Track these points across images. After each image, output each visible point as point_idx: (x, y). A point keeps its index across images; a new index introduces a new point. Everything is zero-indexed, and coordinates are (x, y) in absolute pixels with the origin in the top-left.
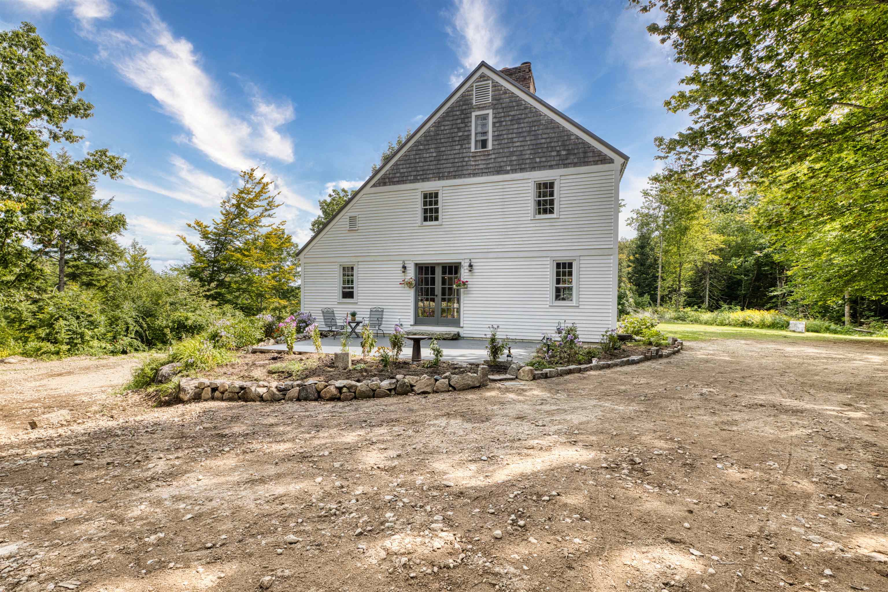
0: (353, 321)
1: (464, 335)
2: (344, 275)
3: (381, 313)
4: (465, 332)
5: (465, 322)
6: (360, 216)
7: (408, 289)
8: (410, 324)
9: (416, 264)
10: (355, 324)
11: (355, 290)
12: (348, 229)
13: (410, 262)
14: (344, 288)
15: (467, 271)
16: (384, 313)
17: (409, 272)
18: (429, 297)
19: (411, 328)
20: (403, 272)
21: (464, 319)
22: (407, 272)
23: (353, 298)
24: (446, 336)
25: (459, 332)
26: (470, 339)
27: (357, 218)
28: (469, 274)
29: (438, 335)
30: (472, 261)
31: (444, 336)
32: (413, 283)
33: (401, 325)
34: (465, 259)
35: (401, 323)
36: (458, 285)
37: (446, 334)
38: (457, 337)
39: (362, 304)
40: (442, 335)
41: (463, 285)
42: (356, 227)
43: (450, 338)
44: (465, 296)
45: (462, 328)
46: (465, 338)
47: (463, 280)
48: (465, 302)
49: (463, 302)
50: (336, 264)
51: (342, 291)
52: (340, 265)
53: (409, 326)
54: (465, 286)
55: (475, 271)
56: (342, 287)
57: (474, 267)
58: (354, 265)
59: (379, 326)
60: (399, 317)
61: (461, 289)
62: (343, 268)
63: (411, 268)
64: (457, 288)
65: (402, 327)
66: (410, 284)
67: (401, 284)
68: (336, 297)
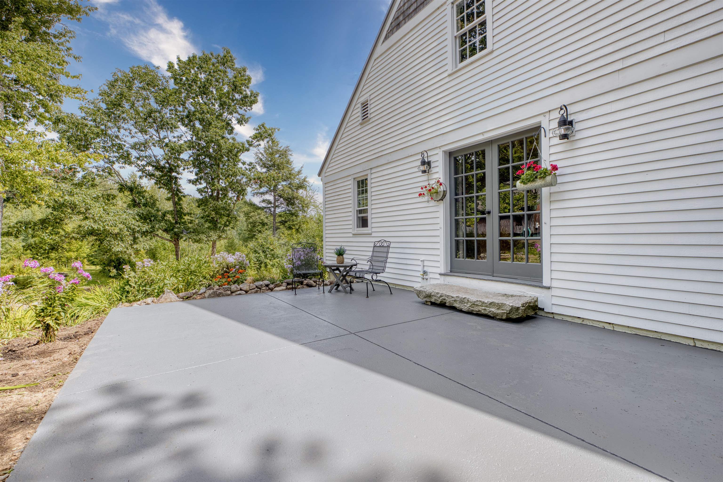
0: (340, 263)
1: (555, 310)
2: (359, 193)
3: (385, 250)
4: (555, 301)
5: (555, 275)
6: (372, 97)
7: (432, 203)
8: (439, 271)
9: (450, 154)
11: (369, 215)
12: (360, 121)
13: (437, 151)
14: (360, 212)
15: (557, 140)
16: (391, 250)
17: (433, 170)
18: (475, 216)
19: (442, 280)
20: (424, 172)
21: (555, 266)
22: (432, 172)
23: (367, 227)
24: (493, 310)
25: (537, 301)
26: (573, 321)
27: (369, 102)
28: (564, 145)
29: (474, 304)
30: (571, 110)
31: (487, 308)
32: (440, 191)
33: (425, 273)
34: (550, 111)
35: (426, 269)
36: (533, 179)
37: (491, 304)
38: (531, 313)
39: (374, 234)
40: (482, 306)
41: (544, 177)
42: (368, 117)
43: (502, 316)
44: (555, 206)
45: (549, 288)
46: (556, 317)
47: (545, 165)
48: (555, 222)
49: (548, 223)
50: (350, 178)
51: (358, 218)
52: (354, 179)
53: (438, 276)
54: (549, 179)
55: (578, 136)
56: (357, 210)
57: (577, 127)
58: (367, 175)
59: (376, 273)
60: (422, 258)
61: (543, 189)
62: (358, 182)
63: (438, 162)
64: (526, 186)
65: (427, 277)
66: (437, 193)
67: (420, 195)
68: (351, 227)
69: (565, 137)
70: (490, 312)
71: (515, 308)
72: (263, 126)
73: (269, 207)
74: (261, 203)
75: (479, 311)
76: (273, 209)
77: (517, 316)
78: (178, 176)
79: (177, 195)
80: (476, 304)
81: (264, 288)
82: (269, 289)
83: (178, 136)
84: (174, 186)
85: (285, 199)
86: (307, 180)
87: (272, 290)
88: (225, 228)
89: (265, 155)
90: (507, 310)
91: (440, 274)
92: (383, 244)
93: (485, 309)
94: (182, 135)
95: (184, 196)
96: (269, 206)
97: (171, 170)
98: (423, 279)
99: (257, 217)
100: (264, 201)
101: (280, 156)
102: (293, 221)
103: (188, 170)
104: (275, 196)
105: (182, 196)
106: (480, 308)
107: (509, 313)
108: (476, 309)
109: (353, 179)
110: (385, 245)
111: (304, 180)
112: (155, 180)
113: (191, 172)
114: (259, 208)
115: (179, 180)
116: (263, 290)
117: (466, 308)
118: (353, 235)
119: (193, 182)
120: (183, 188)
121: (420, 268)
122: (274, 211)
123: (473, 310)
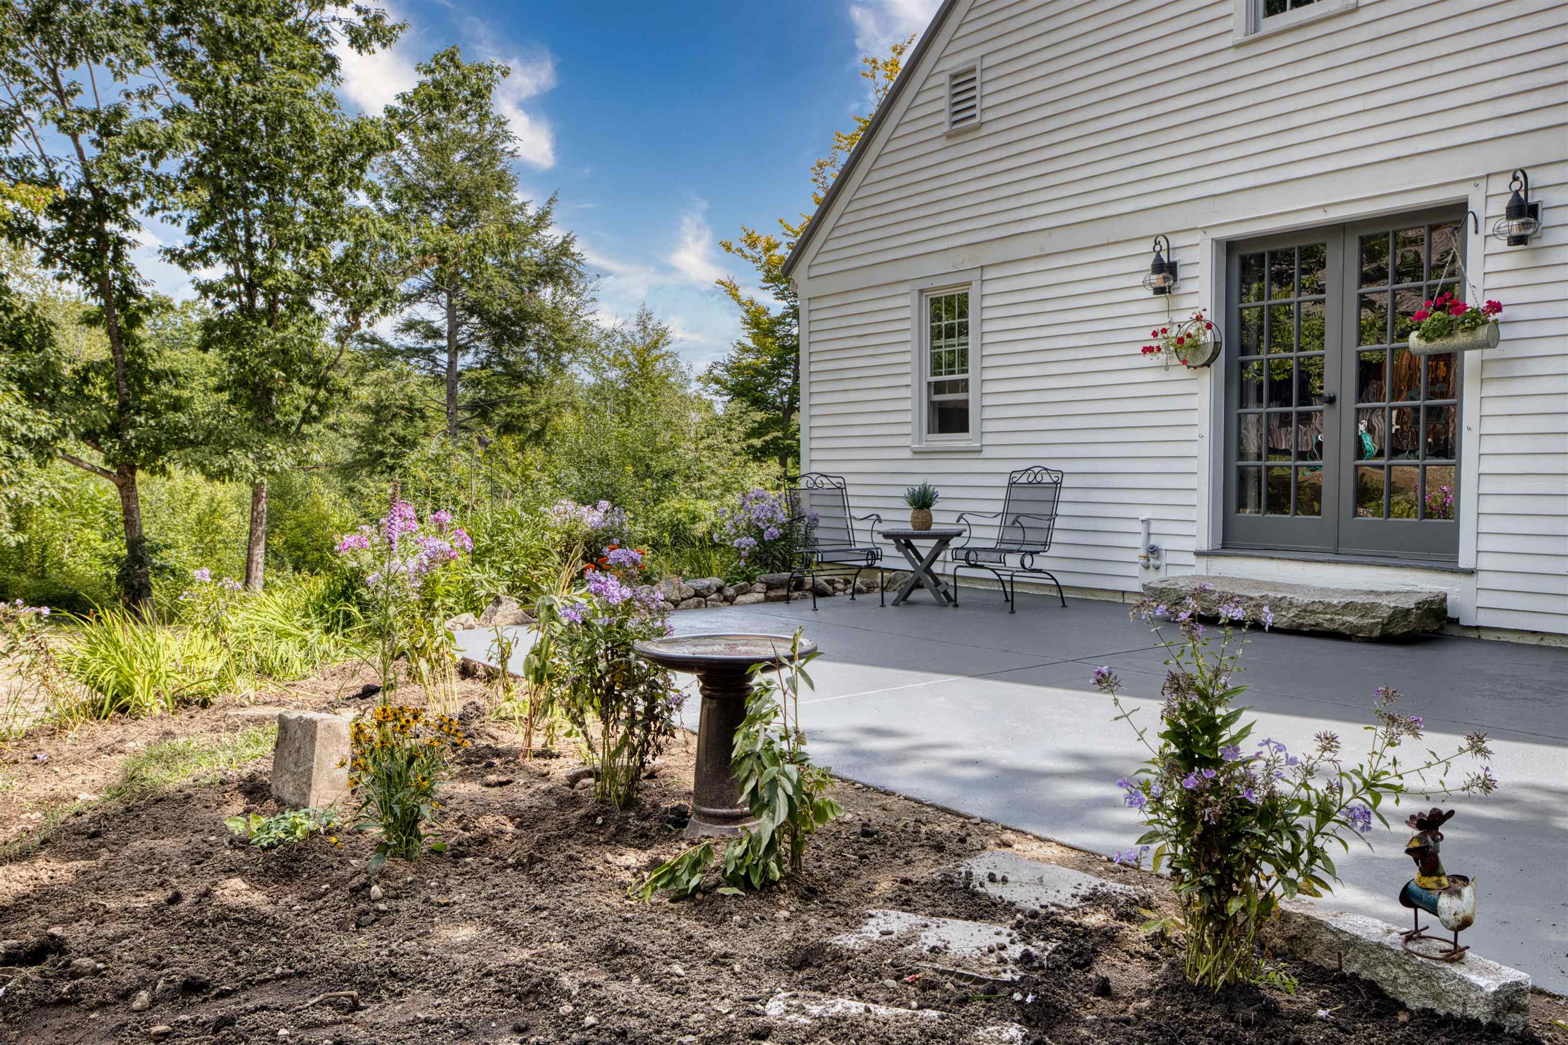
0: (923, 528)
1: (1483, 619)
2: (936, 334)
3: (1048, 495)
4: (1484, 600)
5: (1486, 543)
6: (988, 62)
7: (1182, 372)
8: (1193, 545)
9: (1230, 247)
10: (933, 543)
11: (972, 396)
12: (946, 128)
13: (1196, 238)
14: (939, 388)
15: (1501, 244)
16: (1064, 495)
17: (1186, 287)
18: (1294, 409)
19: (1201, 567)
20: (1159, 291)
21: (1487, 524)
22: (1181, 291)
23: (966, 430)
24: (1350, 619)
25: (1444, 600)
26: (1521, 641)
27: (977, 74)
28: (1516, 258)
29: (1305, 610)
30: (1535, 178)
31: (1337, 617)
32: (1205, 344)
33: (1153, 551)
34: (1488, 175)
35: (1154, 541)
36: (1447, 330)
37: (1346, 606)
38: (1432, 626)
39: (987, 453)
40: (1326, 613)
41: (1472, 329)
42: (974, 116)
43: (1371, 632)
44: (1490, 390)
45: (1471, 572)
46: (1485, 636)
47: (1474, 299)
48: (1490, 426)
49: (1475, 427)
50: (906, 288)
51: (931, 404)
52: (921, 291)
53: (1192, 559)
54: (1482, 333)
55: (1551, 238)
56: (929, 384)
57: (1546, 218)
58: (970, 283)
59: (1032, 553)
60: (1146, 514)
61: (1466, 353)
62: (935, 301)
63: (1198, 266)
64: (1430, 345)
65: (1158, 563)
66: (1196, 347)
67: (1147, 350)
68: (907, 429)
69: (1519, 240)
70: (1344, 624)
71: (1401, 612)
72: (452, 60)
73: (430, 351)
74: (400, 335)
75: (1317, 624)
76: (443, 358)
77: (1406, 630)
78: (124, 235)
79: (124, 306)
80: (1310, 608)
81: (714, 596)
82: (726, 599)
83: (142, 93)
84: (111, 271)
85: (488, 321)
86: (575, 249)
87: (730, 600)
88: (305, 429)
89: (416, 156)
90: (1383, 618)
91: (1198, 554)
92: (1039, 478)
93: (1332, 620)
94: (156, 88)
95: (148, 310)
96: (430, 344)
97: (101, 212)
98: (1147, 568)
99: (394, 387)
100: (410, 326)
101: (468, 158)
102: (522, 403)
103: (167, 213)
104: (450, 307)
105: (139, 308)
106: (1320, 618)
107: (1388, 624)
108: (1309, 620)
109: (916, 293)
110: (1047, 479)
111: (564, 249)
112: (42, 249)
113: (174, 221)
114: (392, 353)
115: (127, 250)
116: (712, 600)
117: (1285, 620)
118: (915, 453)
119: (183, 260)
120: (145, 277)
121: (1139, 541)
122: (452, 364)
123: (1302, 624)
